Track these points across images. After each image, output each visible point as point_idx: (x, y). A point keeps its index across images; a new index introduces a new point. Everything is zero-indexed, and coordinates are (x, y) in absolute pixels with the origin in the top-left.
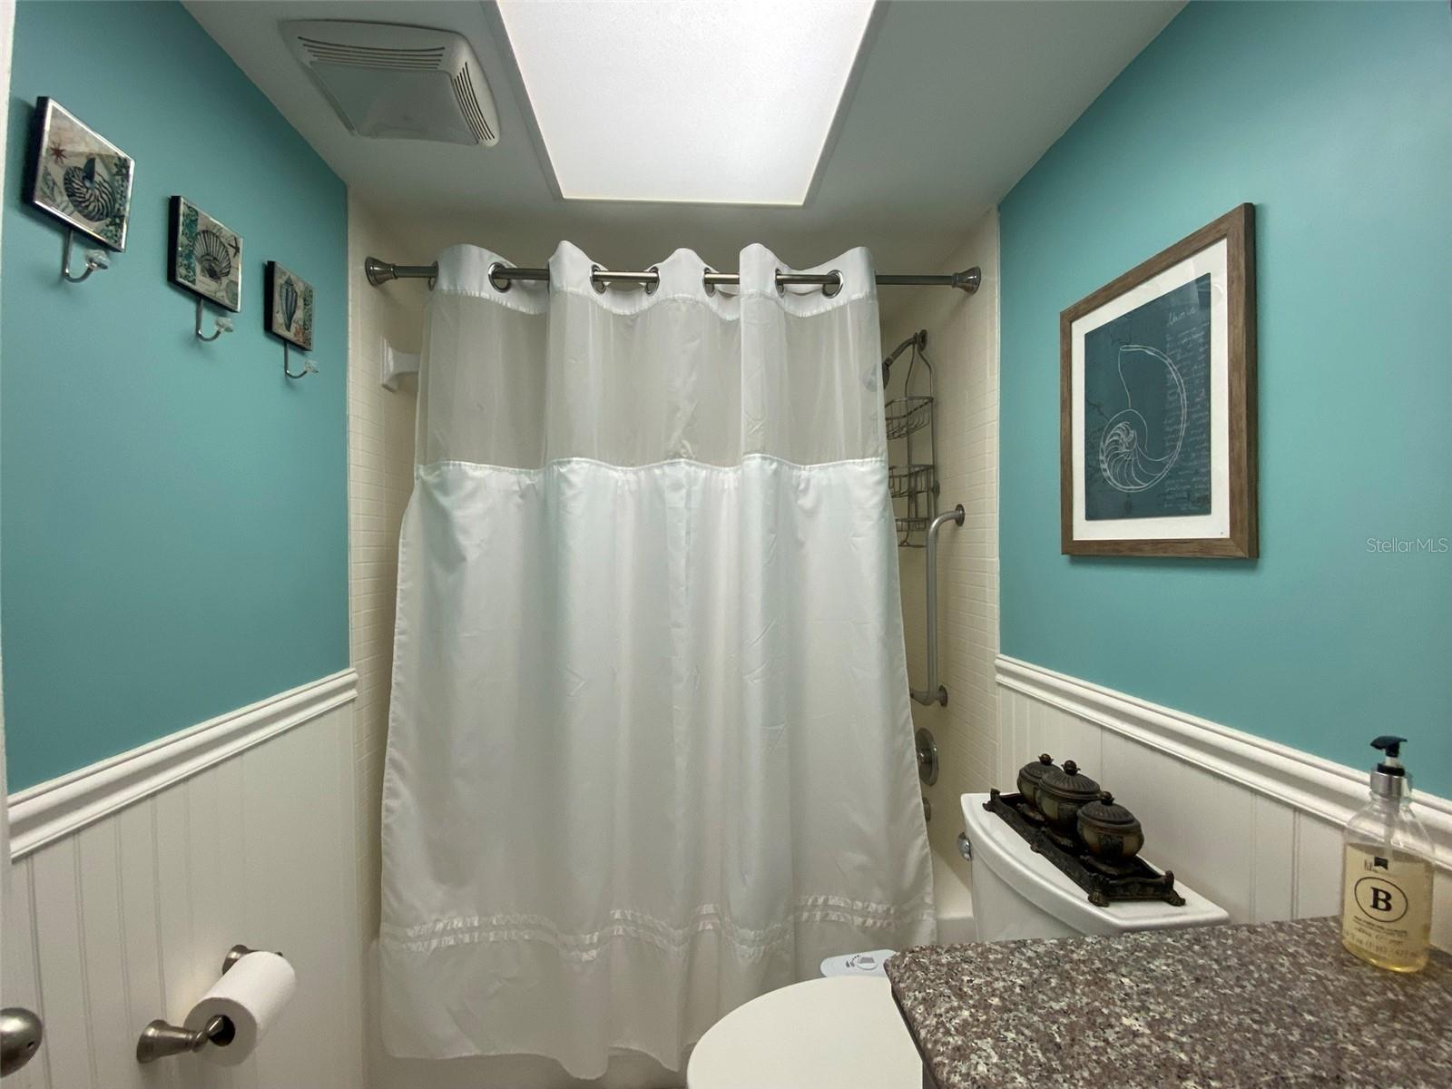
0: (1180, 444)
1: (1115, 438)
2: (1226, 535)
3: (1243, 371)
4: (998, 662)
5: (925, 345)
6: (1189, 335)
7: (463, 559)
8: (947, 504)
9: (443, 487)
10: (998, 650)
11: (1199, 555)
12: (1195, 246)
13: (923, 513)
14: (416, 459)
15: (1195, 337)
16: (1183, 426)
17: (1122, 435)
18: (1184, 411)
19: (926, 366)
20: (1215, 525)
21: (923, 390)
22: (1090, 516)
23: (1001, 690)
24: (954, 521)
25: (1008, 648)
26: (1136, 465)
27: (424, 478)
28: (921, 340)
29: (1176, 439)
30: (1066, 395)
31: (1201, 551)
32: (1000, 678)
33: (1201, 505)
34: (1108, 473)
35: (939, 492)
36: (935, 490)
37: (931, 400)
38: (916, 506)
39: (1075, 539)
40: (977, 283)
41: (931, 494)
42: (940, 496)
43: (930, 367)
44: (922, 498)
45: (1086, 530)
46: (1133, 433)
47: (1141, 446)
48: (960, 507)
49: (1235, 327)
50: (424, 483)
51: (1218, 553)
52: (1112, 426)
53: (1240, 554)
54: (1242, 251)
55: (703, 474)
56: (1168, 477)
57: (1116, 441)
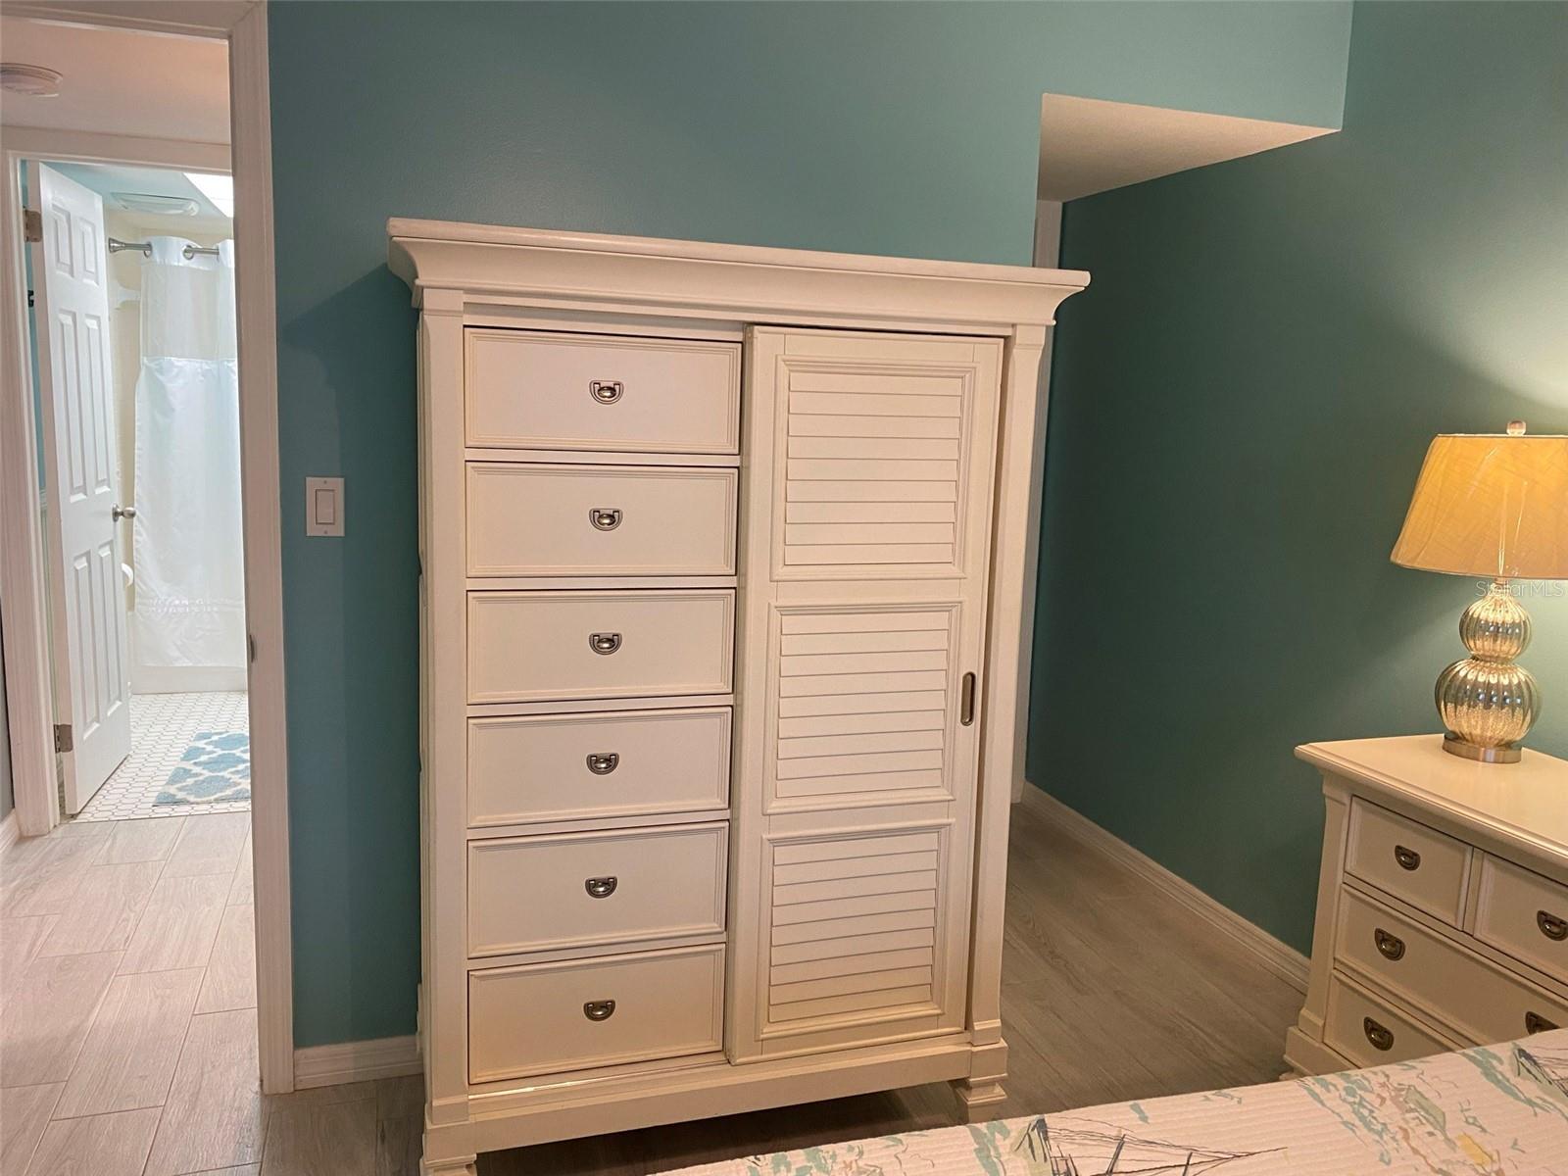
7: (173, 410)
9: (161, 371)
14: (141, 354)
27: (148, 364)
50: (147, 367)
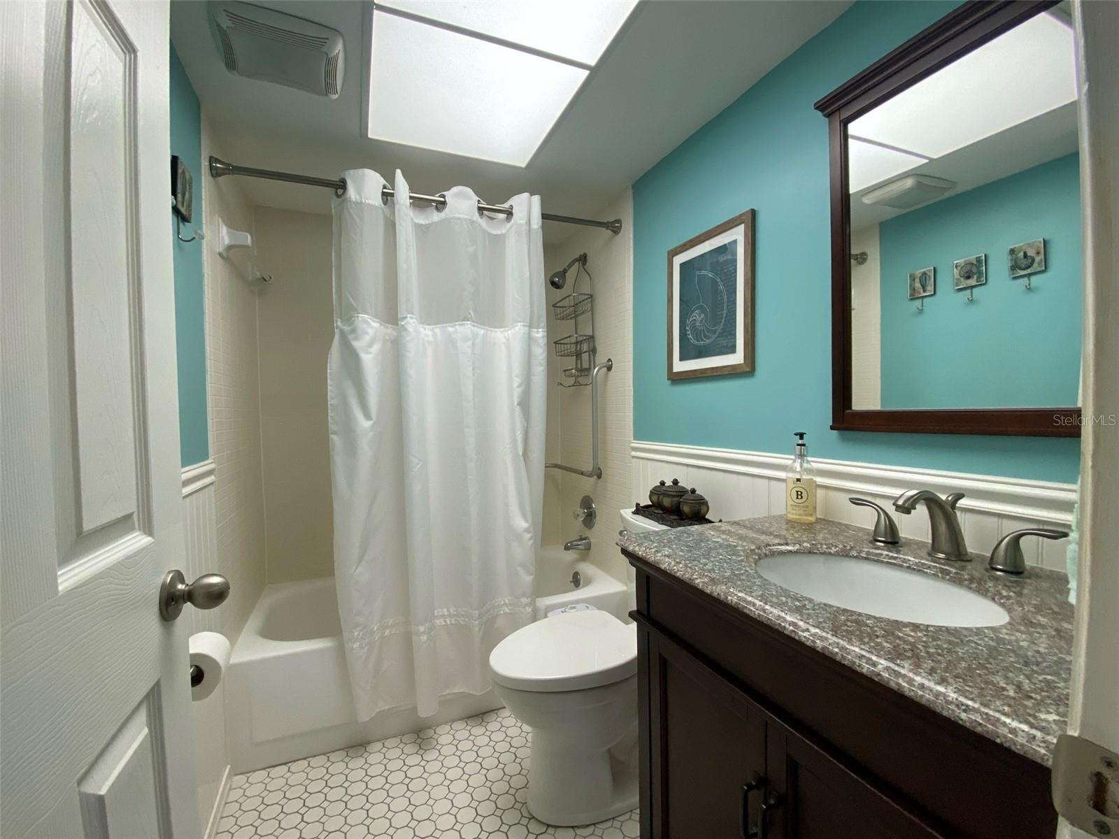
0: (723, 320)
1: (694, 318)
2: (742, 362)
3: (750, 286)
4: (633, 445)
5: (586, 263)
6: (728, 268)
8: (601, 358)
10: (632, 438)
11: (731, 372)
12: (731, 225)
13: (585, 365)
15: (730, 269)
16: (725, 312)
17: (697, 317)
18: (725, 305)
19: (588, 276)
20: (737, 358)
21: (586, 289)
22: (682, 359)
23: (634, 460)
24: (606, 368)
25: (637, 437)
26: (704, 332)
28: (583, 259)
29: (722, 319)
30: (670, 295)
31: (732, 370)
32: (633, 453)
33: (733, 350)
34: (691, 336)
35: (596, 353)
36: (593, 351)
37: (591, 296)
38: (581, 362)
39: (674, 371)
40: (620, 228)
41: (591, 353)
42: (597, 355)
43: (590, 277)
44: (585, 357)
45: (680, 366)
46: (702, 316)
47: (706, 321)
48: (610, 360)
49: (747, 266)
51: (739, 371)
52: (692, 312)
53: (748, 370)
54: (750, 230)
55: (482, 332)
56: (718, 337)
57: (694, 320)
